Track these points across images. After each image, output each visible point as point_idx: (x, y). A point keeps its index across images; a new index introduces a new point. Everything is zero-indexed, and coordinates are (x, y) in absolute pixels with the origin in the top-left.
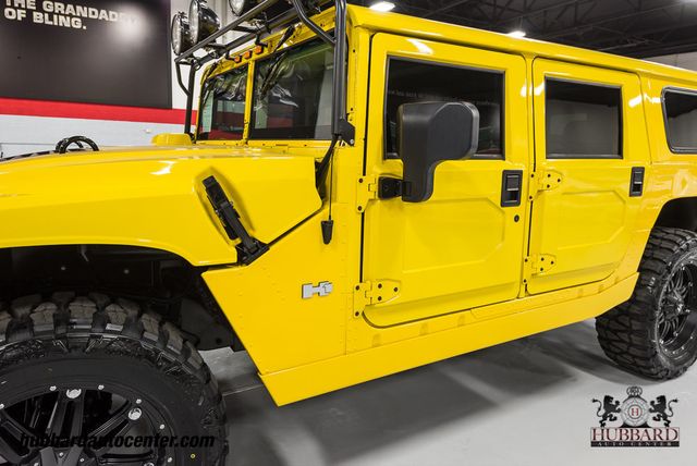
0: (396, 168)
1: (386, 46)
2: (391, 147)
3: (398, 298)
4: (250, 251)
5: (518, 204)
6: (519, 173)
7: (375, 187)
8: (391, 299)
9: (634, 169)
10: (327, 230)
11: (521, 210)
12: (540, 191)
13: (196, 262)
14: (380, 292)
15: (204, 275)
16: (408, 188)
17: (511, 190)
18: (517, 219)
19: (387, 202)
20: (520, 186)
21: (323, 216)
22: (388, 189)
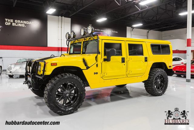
0: (106, 57)
1: (104, 41)
2: (105, 55)
3: (107, 75)
4: (88, 68)
5: (124, 62)
6: (124, 58)
7: (103, 60)
8: (106, 75)
9: (145, 57)
10: (97, 65)
11: (125, 63)
12: (128, 61)
13: (82, 69)
14: (104, 74)
15: (83, 70)
16: (107, 60)
17: (123, 60)
18: (124, 65)
19: (105, 62)
20: (124, 60)
21: (96, 64)
22: (105, 60)
